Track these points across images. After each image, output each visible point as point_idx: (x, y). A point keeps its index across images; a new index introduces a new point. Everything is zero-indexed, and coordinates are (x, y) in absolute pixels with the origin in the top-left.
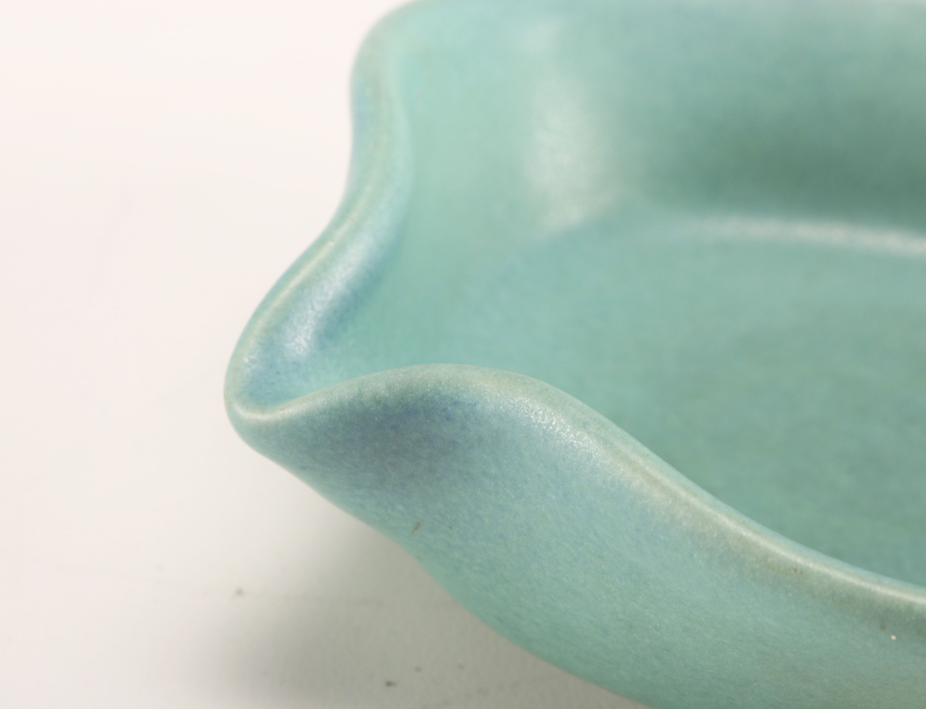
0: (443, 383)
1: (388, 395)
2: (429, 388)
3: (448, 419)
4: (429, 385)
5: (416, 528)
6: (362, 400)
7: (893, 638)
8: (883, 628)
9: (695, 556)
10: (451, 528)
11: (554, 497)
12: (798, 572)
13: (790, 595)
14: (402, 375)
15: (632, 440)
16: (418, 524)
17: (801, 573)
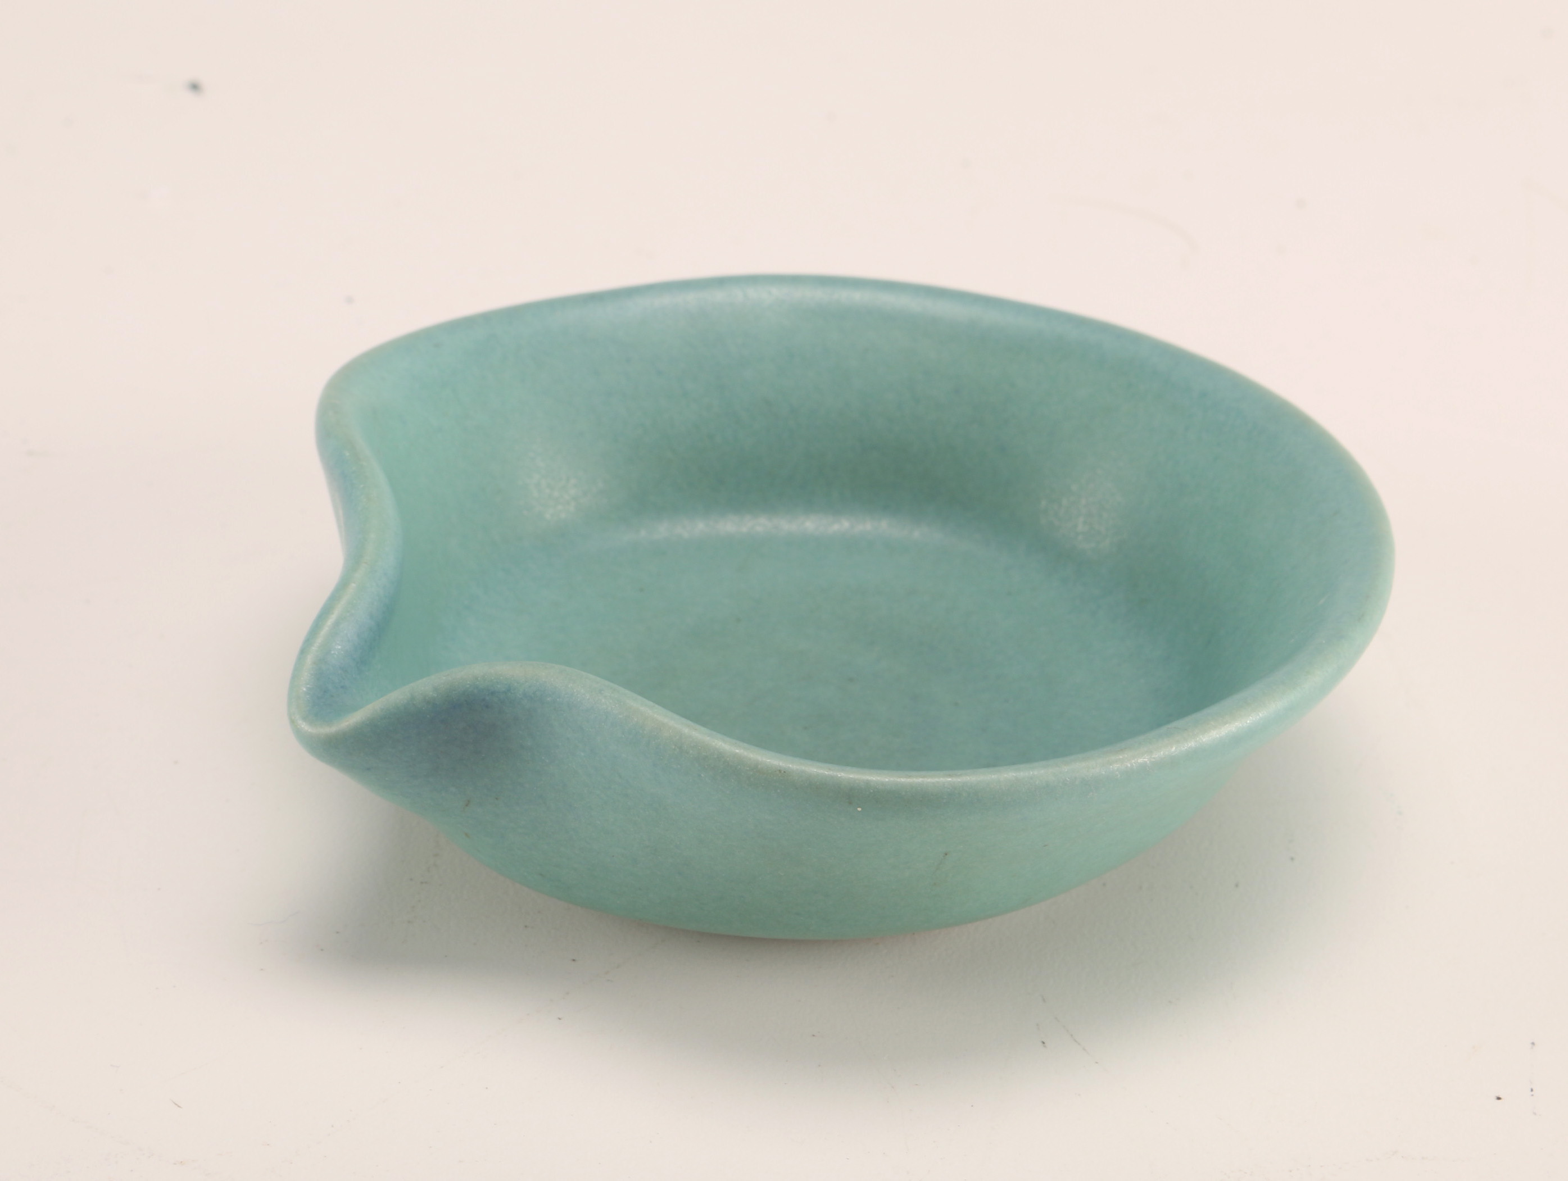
0: (479, 679)
1: (436, 695)
2: (469, 684)
3: (487, 707)
4: (468, 682)
5: (467, 805)
6: (415, 702)
7: (859, 809)
8: (850, 803)
9: (702, 775)
10: (497, 799)
11: (582, 754)
12: (782, 772)
13: (779, 791)
14: (444, 678)
15: (639, 697)
16: (469, 801)
17: (785, 772)
